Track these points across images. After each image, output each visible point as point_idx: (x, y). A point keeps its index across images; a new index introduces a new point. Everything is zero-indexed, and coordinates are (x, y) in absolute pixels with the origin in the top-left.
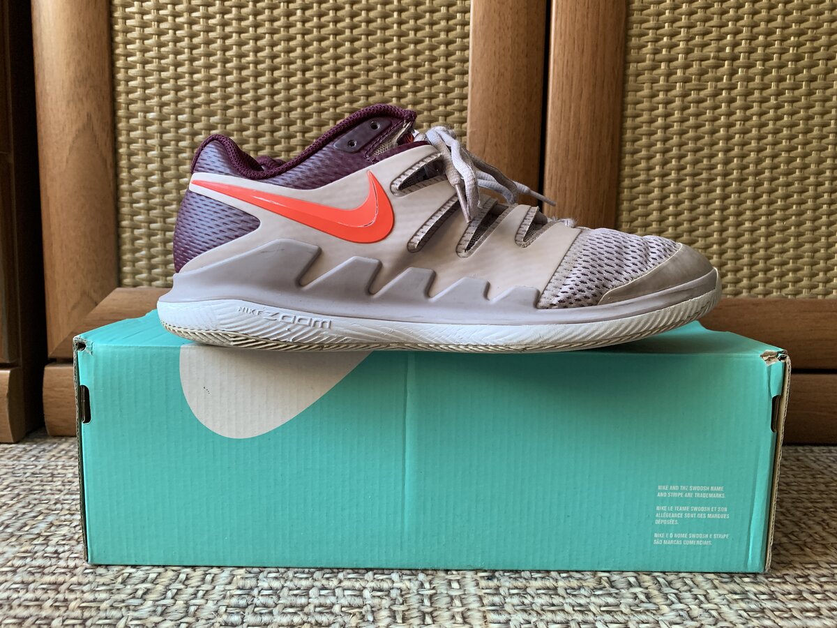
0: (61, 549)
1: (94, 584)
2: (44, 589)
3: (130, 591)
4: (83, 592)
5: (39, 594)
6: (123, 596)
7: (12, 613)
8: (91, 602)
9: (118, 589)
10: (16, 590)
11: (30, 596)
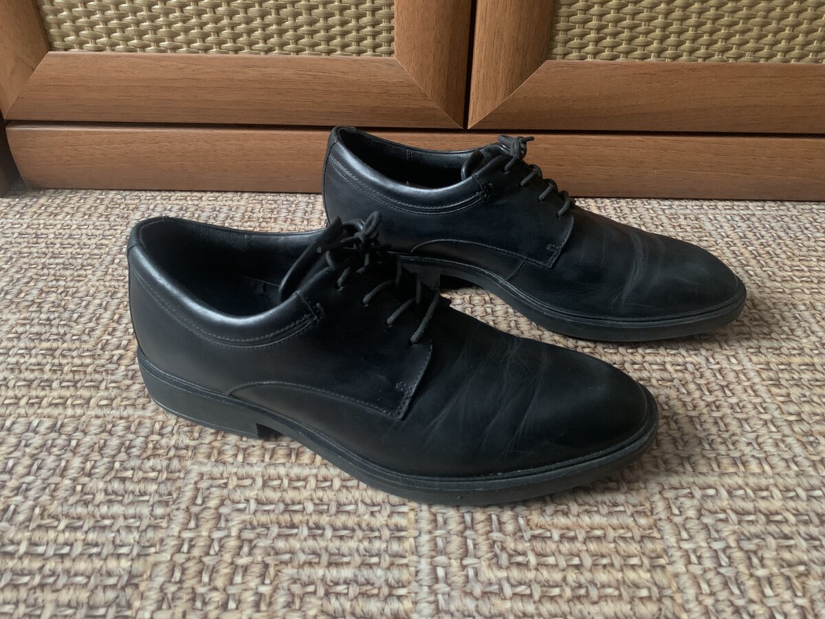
0: (52, 317)
1: (81, 350)
2: (43, 354)
3: (107, 357)
4: (73, 357)
5: (40, 358)
6: (103, 361)
7: (22, 376)
8: (79, 366)
9: (99, 355)
10: (22, 355)
11: (33, 360)
